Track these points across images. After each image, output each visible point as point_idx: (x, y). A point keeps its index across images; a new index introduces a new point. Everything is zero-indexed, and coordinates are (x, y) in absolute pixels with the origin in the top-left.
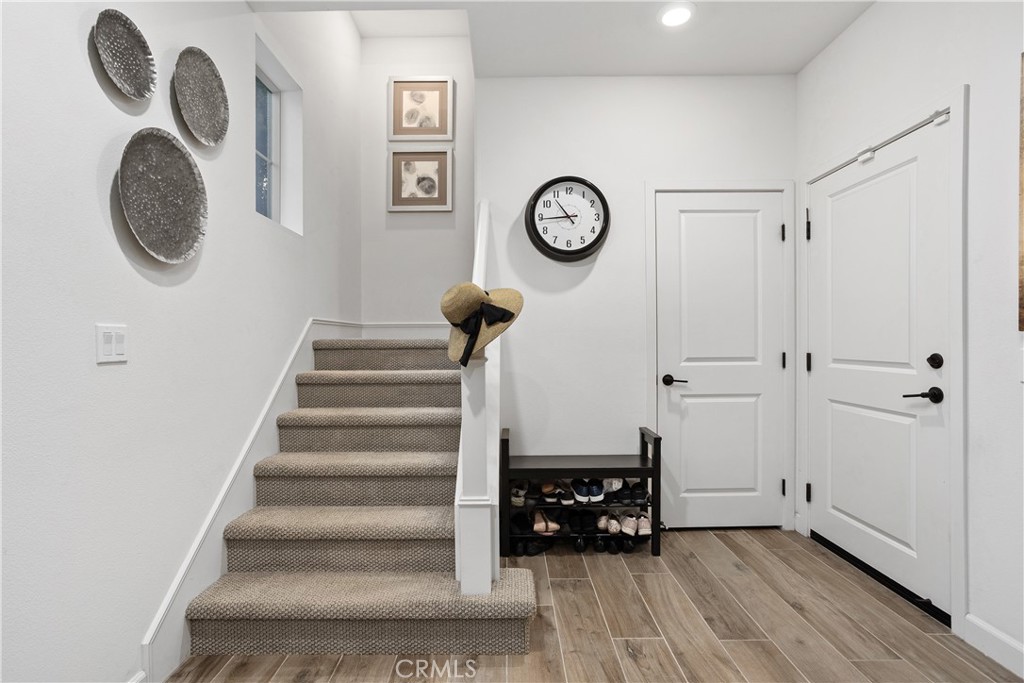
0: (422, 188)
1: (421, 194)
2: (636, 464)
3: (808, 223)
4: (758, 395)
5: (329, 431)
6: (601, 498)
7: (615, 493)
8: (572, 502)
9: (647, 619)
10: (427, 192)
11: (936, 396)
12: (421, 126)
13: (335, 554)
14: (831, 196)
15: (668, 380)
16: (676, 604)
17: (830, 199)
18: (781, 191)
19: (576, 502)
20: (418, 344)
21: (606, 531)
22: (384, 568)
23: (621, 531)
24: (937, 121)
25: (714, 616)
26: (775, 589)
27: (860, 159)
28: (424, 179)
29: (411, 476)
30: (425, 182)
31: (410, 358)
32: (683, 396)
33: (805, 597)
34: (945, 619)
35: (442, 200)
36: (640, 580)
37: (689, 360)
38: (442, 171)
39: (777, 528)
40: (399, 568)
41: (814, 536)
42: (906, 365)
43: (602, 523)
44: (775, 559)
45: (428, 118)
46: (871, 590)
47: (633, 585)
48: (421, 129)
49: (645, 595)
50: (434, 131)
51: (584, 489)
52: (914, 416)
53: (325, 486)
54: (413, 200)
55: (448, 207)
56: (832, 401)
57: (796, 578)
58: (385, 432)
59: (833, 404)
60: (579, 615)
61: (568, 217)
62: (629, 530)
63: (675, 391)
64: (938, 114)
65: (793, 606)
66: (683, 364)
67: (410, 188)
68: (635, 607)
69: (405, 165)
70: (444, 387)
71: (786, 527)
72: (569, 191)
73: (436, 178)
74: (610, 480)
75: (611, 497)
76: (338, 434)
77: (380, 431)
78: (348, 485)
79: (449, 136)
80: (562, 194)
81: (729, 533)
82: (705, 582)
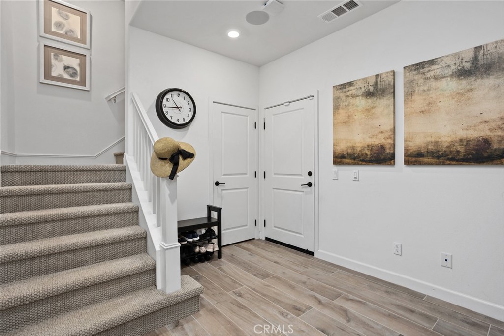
0: (68, 73)
1: (66, 76)
2: (206, 222)
3: (264, 123)
4: (247, 188)
5: (40, 226)
6: (198, 238)
7: (203, 235)
8: (186, 242)
9: (235, 282)
10: (71, 76)
11: (310, 185)
12: (66, 34)
13: (75, 299)
14: (274, 115)
15: (217, 184)
16: (240, 274)
17: (273, 116)
18: (255, 110)
19: (188, 242)
20: (90, 168)
21: (200, 252)
22: (110, 297)
23: (206, 251)
24: (310, 98)
25: (255, 273)
26: (266, 259)
27: (285, 104)
28: (69, 67)
29: (116, 242)
30: (69, 70)
31: (85, 176)
32: (222, 190)
33: (276, 259)
34: (312, 254)
35: (83, 82)
36: (220, 269)
37: (225, 175)
38: (82, 66)
39: (253, 239)
40: (121, 294)
41: (267, 239)
42: (301, 175)
43: (197, 250)
44: (260, 250)
45: (72, 31)
46: (290, 251)
47: (220, 272)
48: (66, 35)
49: (228, 274)
50: (76, 40)
51: (191, 235)
52: (303, 192)
53: (51, 260)
54: (60, 79)
55: (87, 88)
56: (274, 189)
57: (270, 254)
58: (85, 221)
59: (275, 190)
60: (208, 289)
61: (177, 108)
62: (210, 250)
63: (220, 188)
64: (310, 97)
65: (275, 262)
66: (223, 176)
67: (57, 70)
68: (227, 279)
69: (54, 55)
70: (115, 192)
71: (257, 238)
72: (178, 95)
73: (78, 69)
74: (200, 230)
75: (202, 237)
76: (48, 227)
77: (81, 220)
78: (69, 256)
79: (87, 46)
80: (175, 96)
81: (240, 244)
82: (244, 263)
